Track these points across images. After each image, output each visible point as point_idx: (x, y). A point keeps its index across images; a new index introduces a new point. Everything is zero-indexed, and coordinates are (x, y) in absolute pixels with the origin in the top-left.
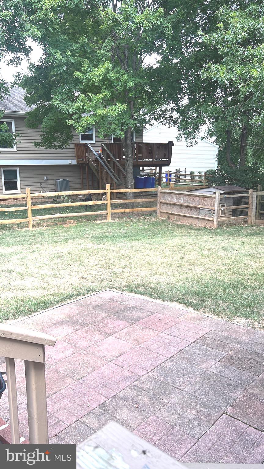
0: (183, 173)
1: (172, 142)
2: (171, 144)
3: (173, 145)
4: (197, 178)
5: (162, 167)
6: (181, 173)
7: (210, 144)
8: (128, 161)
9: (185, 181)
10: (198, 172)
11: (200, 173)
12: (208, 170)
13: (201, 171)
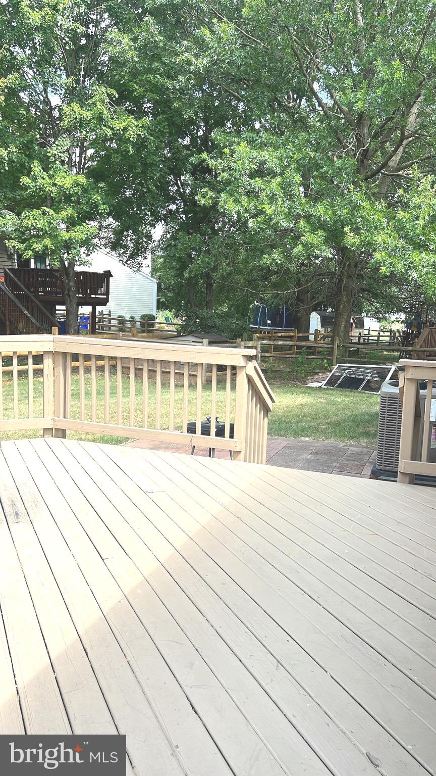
0: (107, 316)
1: (109, 272)
2: (108, 274)
3: (112, 276)
4: (128, 324)
5: (97, 307)
6: (104, 316)
7: (144, 276)
8: (70, 297)
9: (110, 328)
10: (129, 317)
11: (132, 318)
12: (143, 314)
13: (133, 315)
